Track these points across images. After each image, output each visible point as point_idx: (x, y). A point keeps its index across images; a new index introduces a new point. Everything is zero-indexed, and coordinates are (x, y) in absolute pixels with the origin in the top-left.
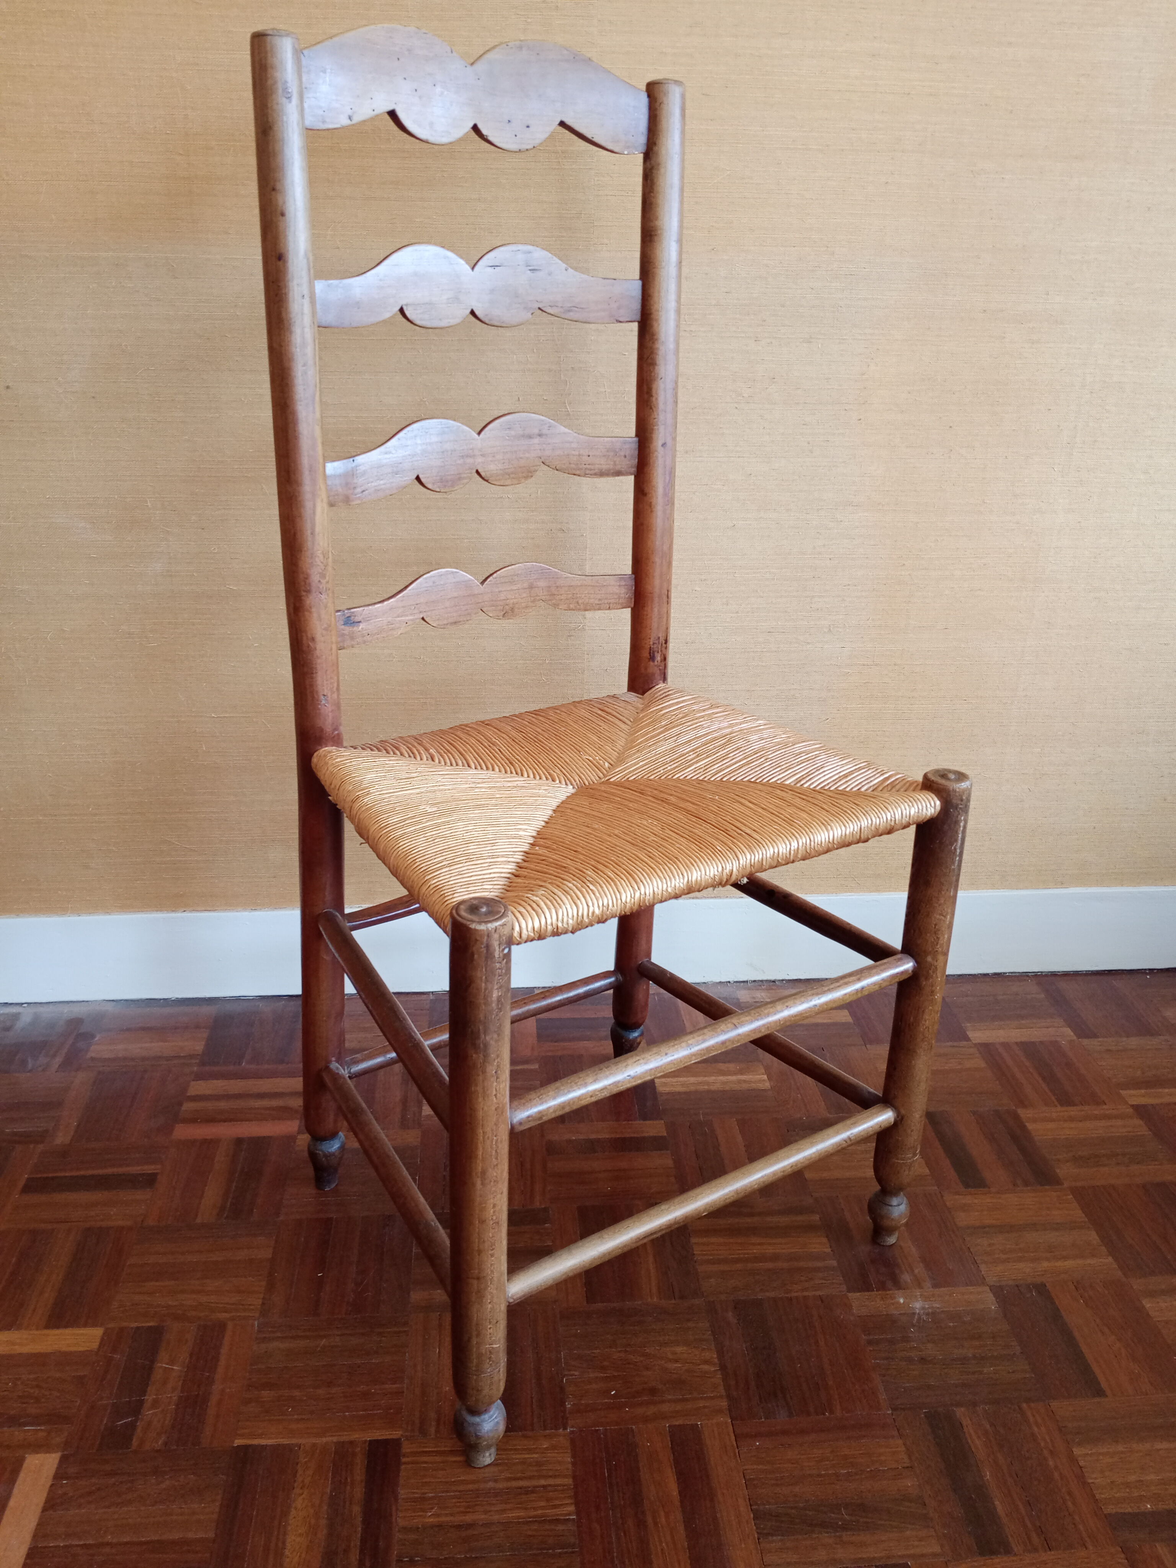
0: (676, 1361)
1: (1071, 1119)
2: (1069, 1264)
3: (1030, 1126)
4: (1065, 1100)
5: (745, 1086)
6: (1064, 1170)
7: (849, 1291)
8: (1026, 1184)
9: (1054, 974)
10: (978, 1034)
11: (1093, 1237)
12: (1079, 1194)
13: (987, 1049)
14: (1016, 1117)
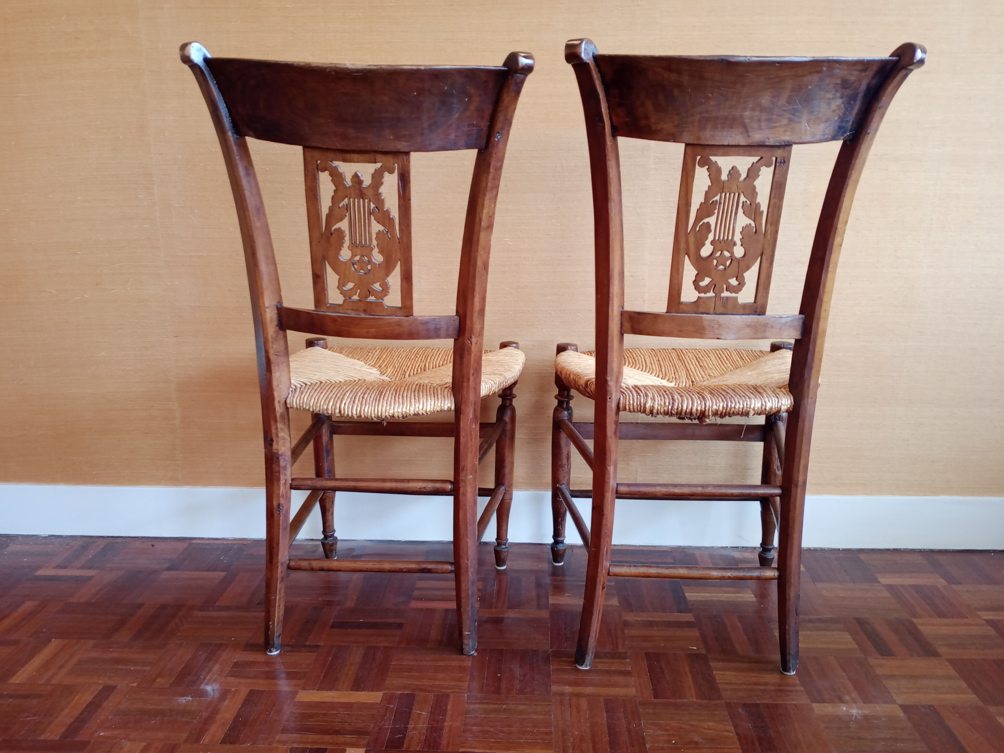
0: (710, 729)
1: (946, 625)
2: (948, 696)
3: (920, 627)
4: (942, 615)
5: (740, 599)
6: (942, 650)
7: (812, 702)
8: (919, 655)
9: (932, 551)
10: (885, 580)
11: (963, 684)
12: (952, 662)
13: (890, 588)
14: (912, 623)
